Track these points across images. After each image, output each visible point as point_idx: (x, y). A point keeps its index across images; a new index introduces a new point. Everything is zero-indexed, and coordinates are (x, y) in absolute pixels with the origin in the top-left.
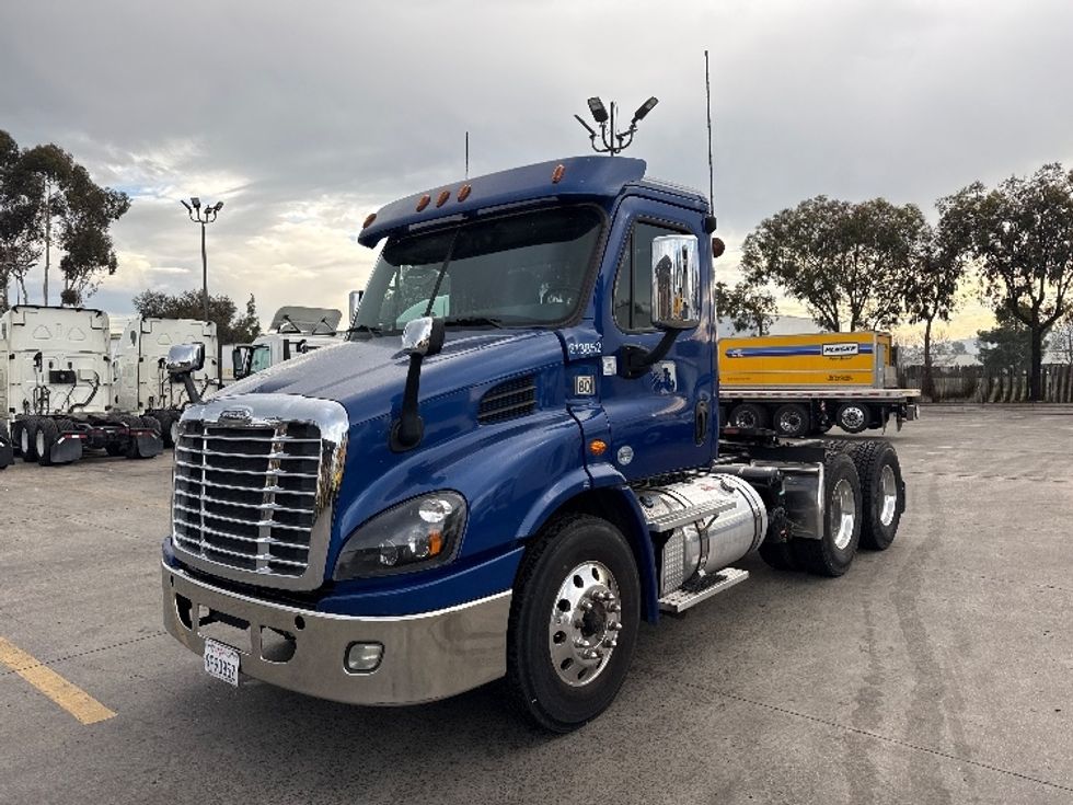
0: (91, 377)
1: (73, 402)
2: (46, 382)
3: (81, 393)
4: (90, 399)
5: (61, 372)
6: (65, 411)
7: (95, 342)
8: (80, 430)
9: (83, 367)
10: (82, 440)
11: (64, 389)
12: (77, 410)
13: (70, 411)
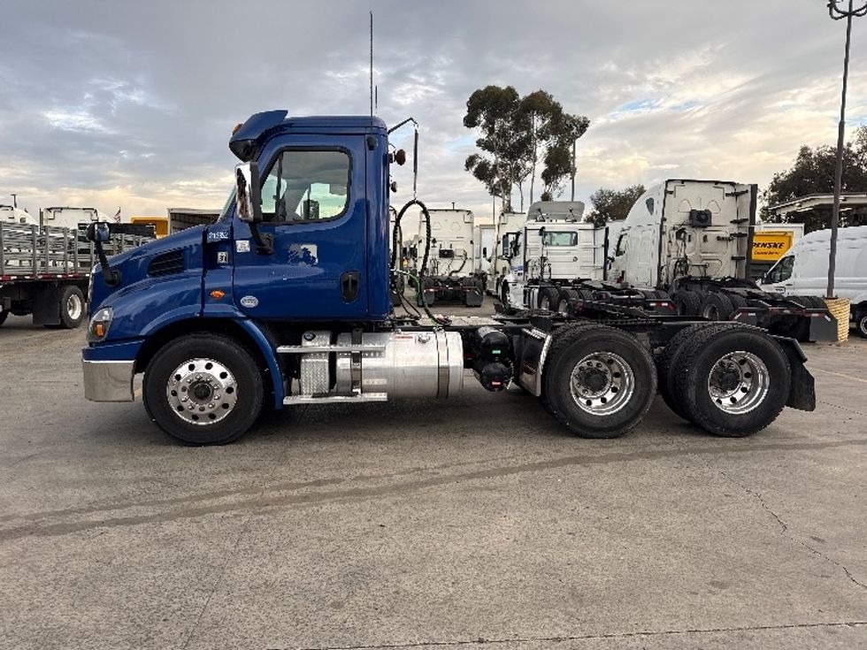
0: (462, 254)
1: (452, 270)
2: (437, 257)
3: (456, 264)
4: (461, 268)
5: (446, 251)
6: (447, 275)
7: (465, 231)
8: (435, 285)
9: (458, 248)
10: (435, 292)
11: (447, 261)
12: (454, 275)
13: (450, 274)
